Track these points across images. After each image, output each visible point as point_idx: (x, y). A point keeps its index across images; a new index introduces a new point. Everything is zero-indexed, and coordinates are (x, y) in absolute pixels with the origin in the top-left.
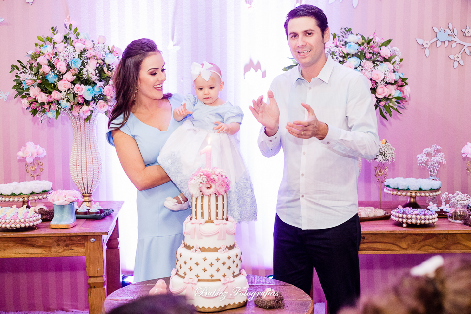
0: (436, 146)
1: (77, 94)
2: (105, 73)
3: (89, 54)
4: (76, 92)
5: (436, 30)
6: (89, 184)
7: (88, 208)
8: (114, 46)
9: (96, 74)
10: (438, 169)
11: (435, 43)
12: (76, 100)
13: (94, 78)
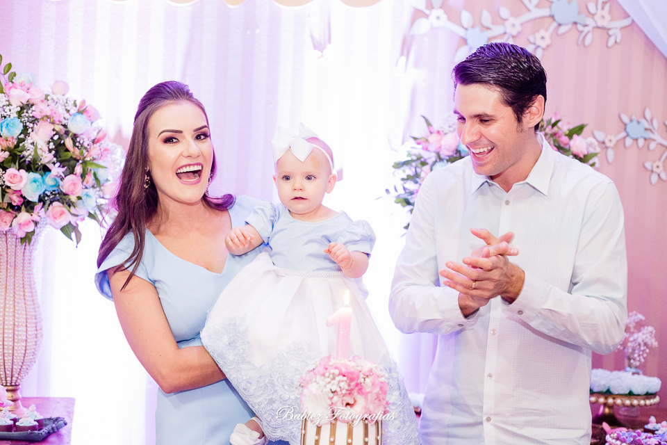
0: (636, 315)
1: (9, 187)
2: (67, 150)
3: (38, 110)
4: (9, 184)
5: (626, 119)
6: (15, 367)
7: (14, 416)
8: (84, 102)
9: (50, 151)
11: (622, 141)
12: (6, 200)
13: (47, 158)
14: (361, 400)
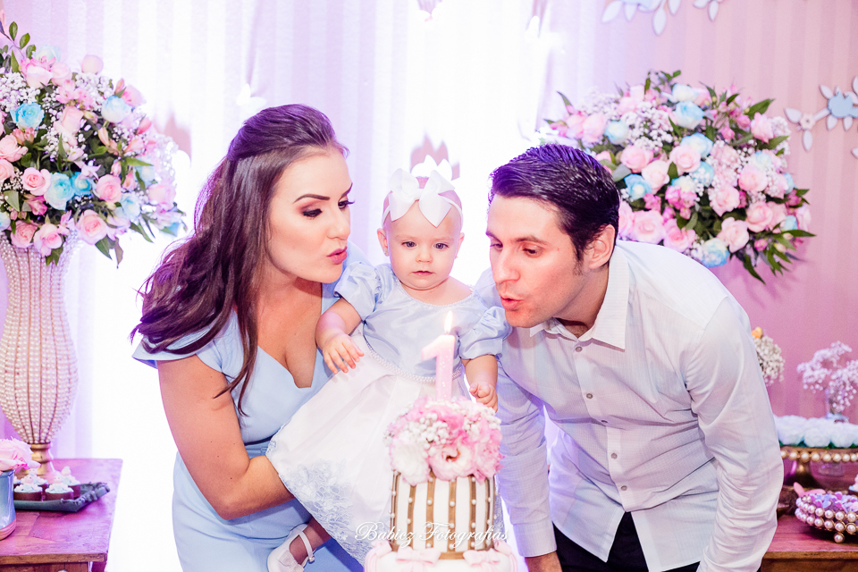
0: (840, 346)
1: (28, 192)
2: (101, 144)
3: (63, 93)
4: (28, 188)
5: (828, 93)
6: (44, 420)
7: (43, 482)
8: (122, 81)
9: (79, 145)
10: (851, 397)
11: (823, 122)
12: (25, 208)
13: (75, 154)
14: (465, 451)
